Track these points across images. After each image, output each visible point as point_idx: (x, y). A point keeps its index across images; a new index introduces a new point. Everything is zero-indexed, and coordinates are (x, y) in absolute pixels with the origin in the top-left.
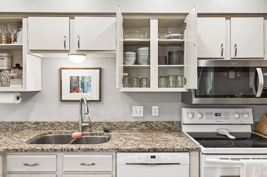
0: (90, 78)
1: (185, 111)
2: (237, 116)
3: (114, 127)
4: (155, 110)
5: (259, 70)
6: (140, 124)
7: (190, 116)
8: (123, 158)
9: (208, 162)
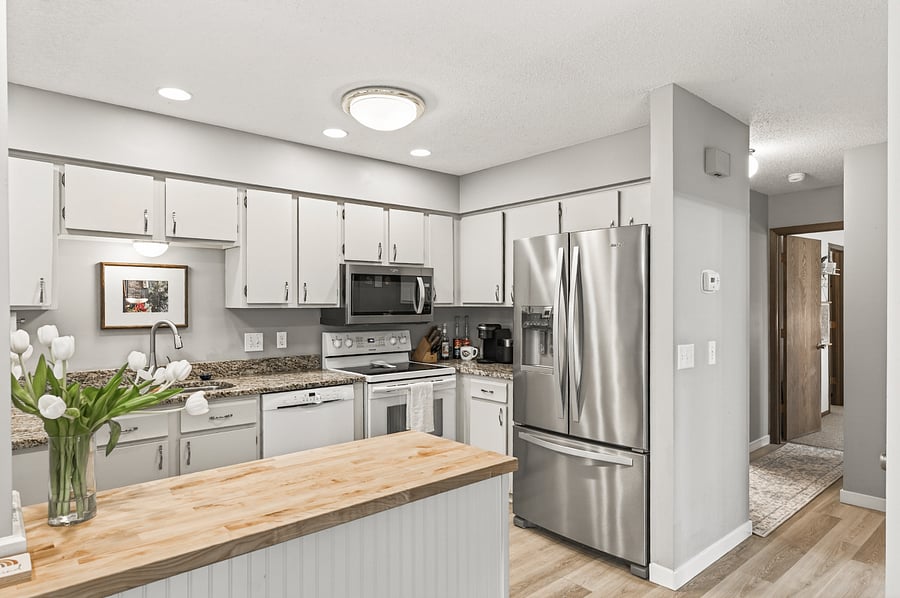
0: (166, 283)
1: (327, 337)
2: (393, 341)
3: (214, 373)
4: (282, 339)
5: (420, 279)
6: (258, 364)
7: (337, 343)
8: (270, 401)
9: (376, 392)
